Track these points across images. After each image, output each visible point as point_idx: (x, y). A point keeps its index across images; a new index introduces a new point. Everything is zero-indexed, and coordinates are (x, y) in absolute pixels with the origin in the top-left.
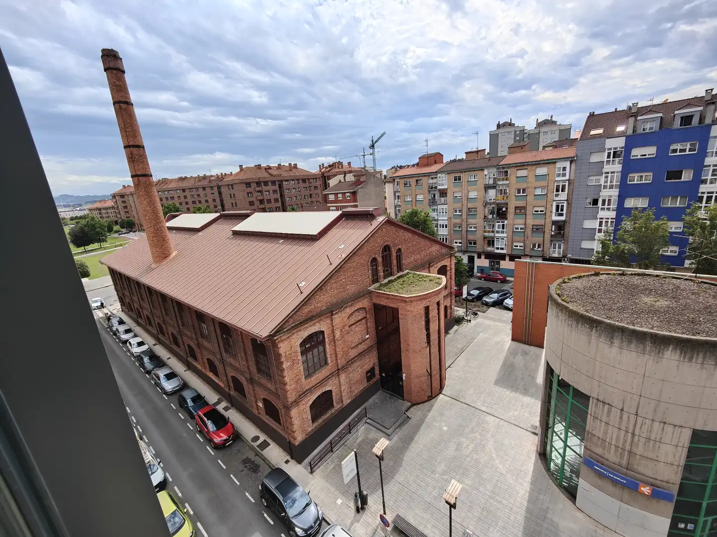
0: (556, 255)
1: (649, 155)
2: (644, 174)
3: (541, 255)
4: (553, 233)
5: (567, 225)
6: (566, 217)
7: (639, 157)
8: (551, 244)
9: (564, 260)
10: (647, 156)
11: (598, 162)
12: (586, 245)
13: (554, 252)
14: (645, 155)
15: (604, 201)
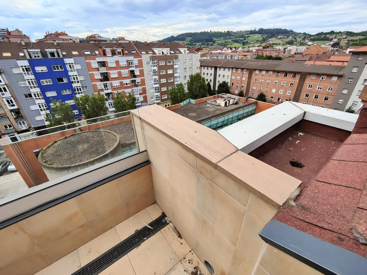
0: (24, 128)
1: (45, 70)
2: (48, 80)
3: (15, 131)
4: (15, 117)
5: (21, 111)
6: (18, 106)
7: (40, 71)
8: (17, 123)
9: (31, 129)
10: (44, 71)
11: (19, 73)
12: (38, 118)
13: (22, 127)
14: (43, 71)
15: (35, 94)
